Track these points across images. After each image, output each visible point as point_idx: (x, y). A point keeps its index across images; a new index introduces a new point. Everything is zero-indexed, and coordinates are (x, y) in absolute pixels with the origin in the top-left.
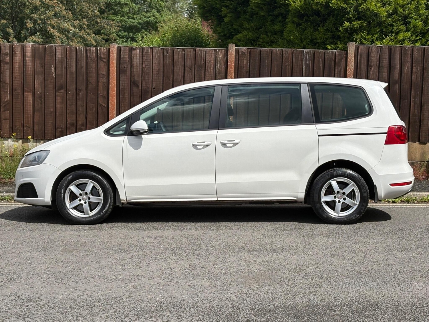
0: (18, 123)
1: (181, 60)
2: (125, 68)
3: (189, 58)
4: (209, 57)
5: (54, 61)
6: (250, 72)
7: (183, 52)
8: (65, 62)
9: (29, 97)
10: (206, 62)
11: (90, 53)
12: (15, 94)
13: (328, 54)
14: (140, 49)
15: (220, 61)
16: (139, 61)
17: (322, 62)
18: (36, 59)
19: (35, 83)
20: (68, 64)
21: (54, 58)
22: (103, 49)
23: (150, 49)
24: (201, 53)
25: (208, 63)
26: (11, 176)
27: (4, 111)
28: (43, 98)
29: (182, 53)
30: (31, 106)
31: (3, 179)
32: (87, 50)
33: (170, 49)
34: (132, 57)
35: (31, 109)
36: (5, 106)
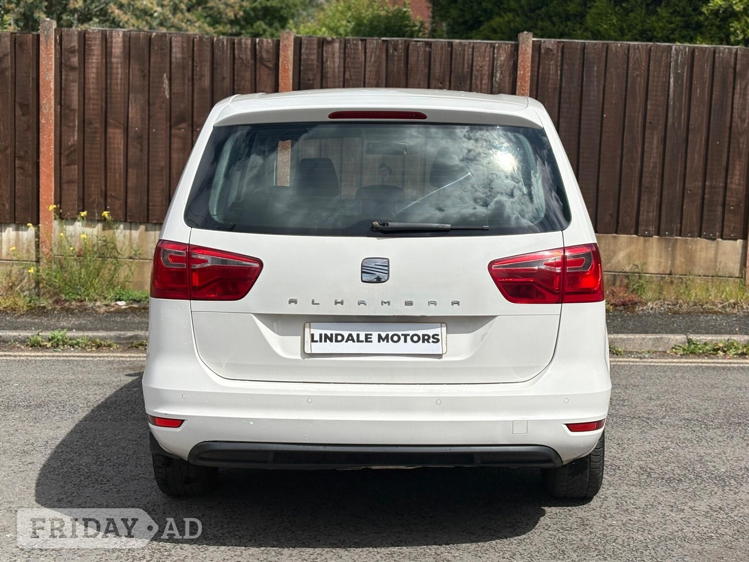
0: (94, 190)
1: (422, 65)
2: (309, 80)
3: (438, 60)
4: (479, 58)
5: (168, 65)
6: (563, 90)
7: (427, 49)
8: (190, 67)
9: (117, 136)
10: (474, 68)
11: (240, 49)
12: (89, 131)
13: (721, 55)
14: (340, 42)
15: (502, 66)
16: (339, 67)
17: (708, 70)
18: (132, 61)
19: (130, 109)
20: (196, 70)
21: (168, 59)
22: (267, 42)
23: (360, 42)
24: (464, 51)
25: (477, 71)
26: (80, 295)
27: (68, 165)
28: (145, 139)
29: (425, 51)
30: (122, 157)
31: (66, 301)
32: (234, 44)
33: (402, 43)
34: (324, 59)
35: (122, 161)
36: (68, 155)
